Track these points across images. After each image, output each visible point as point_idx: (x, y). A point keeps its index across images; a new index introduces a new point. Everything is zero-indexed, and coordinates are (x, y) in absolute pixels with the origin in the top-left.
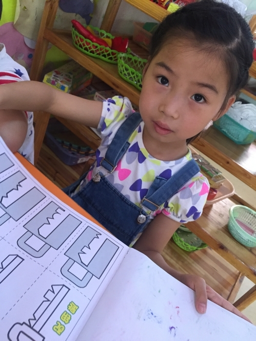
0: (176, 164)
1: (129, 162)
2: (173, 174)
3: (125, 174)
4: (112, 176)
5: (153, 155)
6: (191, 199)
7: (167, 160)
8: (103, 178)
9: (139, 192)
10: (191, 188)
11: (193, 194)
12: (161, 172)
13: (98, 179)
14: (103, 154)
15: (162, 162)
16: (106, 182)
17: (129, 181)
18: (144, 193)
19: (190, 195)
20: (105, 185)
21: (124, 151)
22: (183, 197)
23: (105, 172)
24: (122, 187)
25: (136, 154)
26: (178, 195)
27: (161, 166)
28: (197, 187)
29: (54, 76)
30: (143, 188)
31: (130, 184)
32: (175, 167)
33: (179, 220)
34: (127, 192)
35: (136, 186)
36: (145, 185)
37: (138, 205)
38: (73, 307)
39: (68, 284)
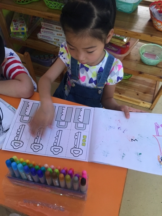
0: (103, 63)
1: (83, 73)
2: (103, 68)
4: (80, 82)
5: (91, 66)
6: (115, 75)
8: (76, 84)
9: (93, 83)
10: (114, 71)
11: (116, 73)
12: (98, 70)
13: (74, 85)
14: (70, 73)
15: (96, 66)
16: (78, 85)
18: (96, 82)
19: (115, 74)
21: (78, 70)
23: (75, 81)
24: (85, 84)
25: (84, 68)
26: (110, 76)
27: (97, 68)
28: (116, 69)
30: (94, 80)
31: (88, 81)
33: (115, 84)
34: (89, 85)
35: (91, 81)
36: (94, 79)
37: (95, 87)
38: (85, 137)
39: (79, 131)
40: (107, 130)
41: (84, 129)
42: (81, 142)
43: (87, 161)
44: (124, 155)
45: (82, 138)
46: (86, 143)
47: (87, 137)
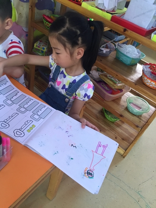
0: (78, 77)
1: (61, 79)
2: (77, 81)
3: (59, 83)
4: (55, 85)
5: (68, 74)
6: (84, 90)
7: (74, 76)
8: (52, 85)
9: (64, 90)
13: (50, 86)
14: (51, 77)
15: (72, 77)
17: (61, 86)
19: (84, 89)
20: (53, 88)
21: (58, 74)
22: (80, 90)
23: (52, 83)
24: (59, 88)
25: (62, 75)
26: (79, 89)
27: (72, 79)
28: (86, 86)
29: (39, 43)
30: (66, 88)
32: (77, 78)
33: (82, 100)
34: (60, 90)
35: (63, 87)
37: (65, 95)
38: (34, 126)
39: (32, 120)
40: (55, 128)
41: (37, 120)
42: (28, 128)
43: (23, 144)
44: (57, 153)
45: (31, 126)
46: (32, 131)
47: (36, 127)
